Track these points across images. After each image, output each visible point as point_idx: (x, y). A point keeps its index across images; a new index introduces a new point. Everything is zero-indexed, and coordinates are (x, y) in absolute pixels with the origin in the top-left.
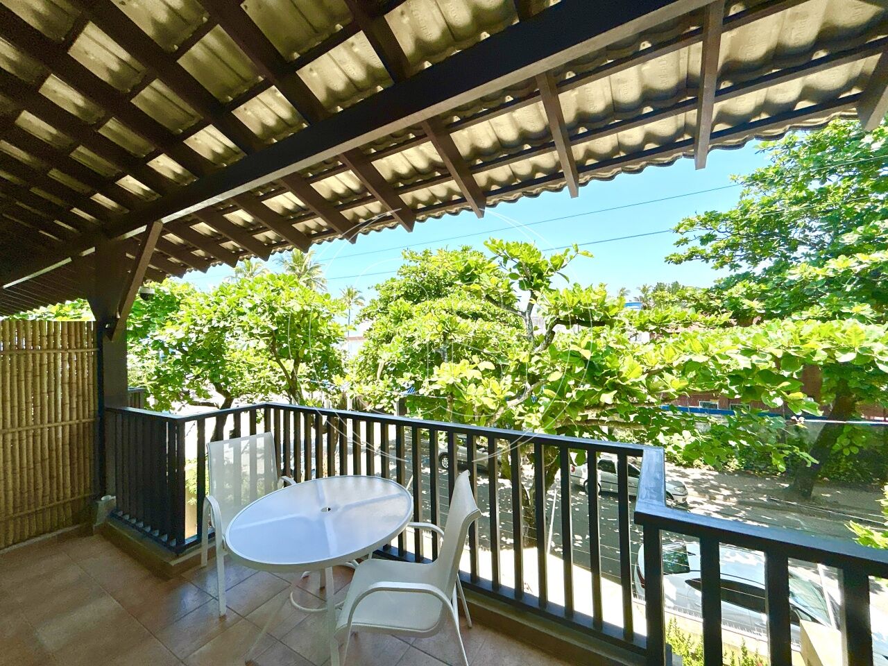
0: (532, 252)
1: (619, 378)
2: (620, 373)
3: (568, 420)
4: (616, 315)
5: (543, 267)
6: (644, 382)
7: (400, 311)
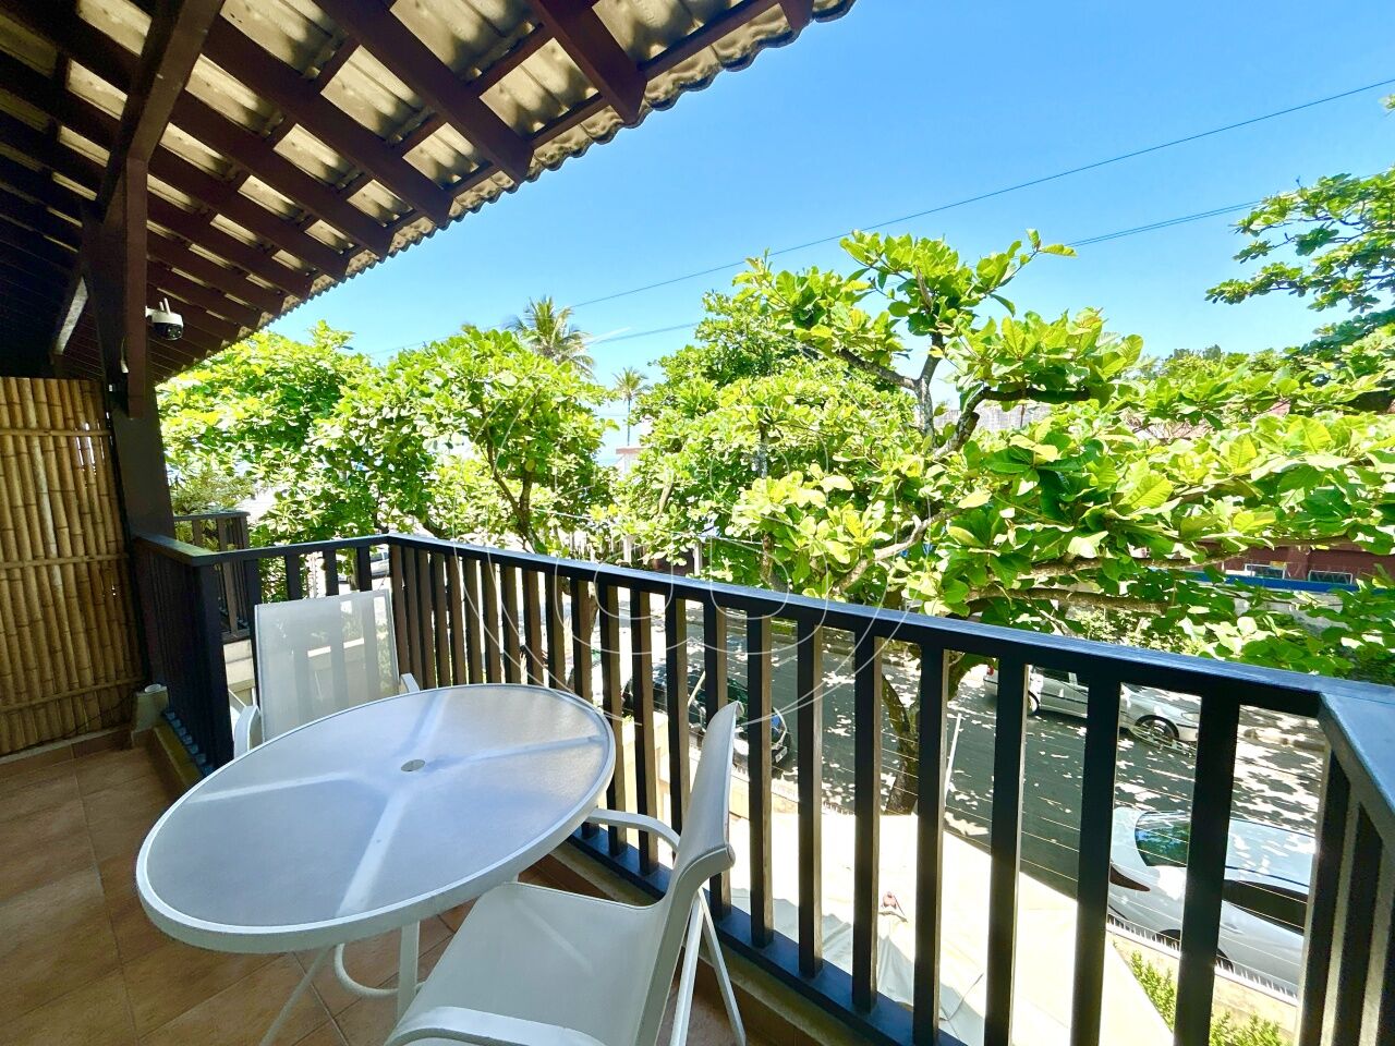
0: (937, 255)
1: (1113, 506)
2: (1116, 497)
3: (994, 586)
4: (1117, 376)
5: (961, 284)
6: (1168, 517)
7: (695, 398)
